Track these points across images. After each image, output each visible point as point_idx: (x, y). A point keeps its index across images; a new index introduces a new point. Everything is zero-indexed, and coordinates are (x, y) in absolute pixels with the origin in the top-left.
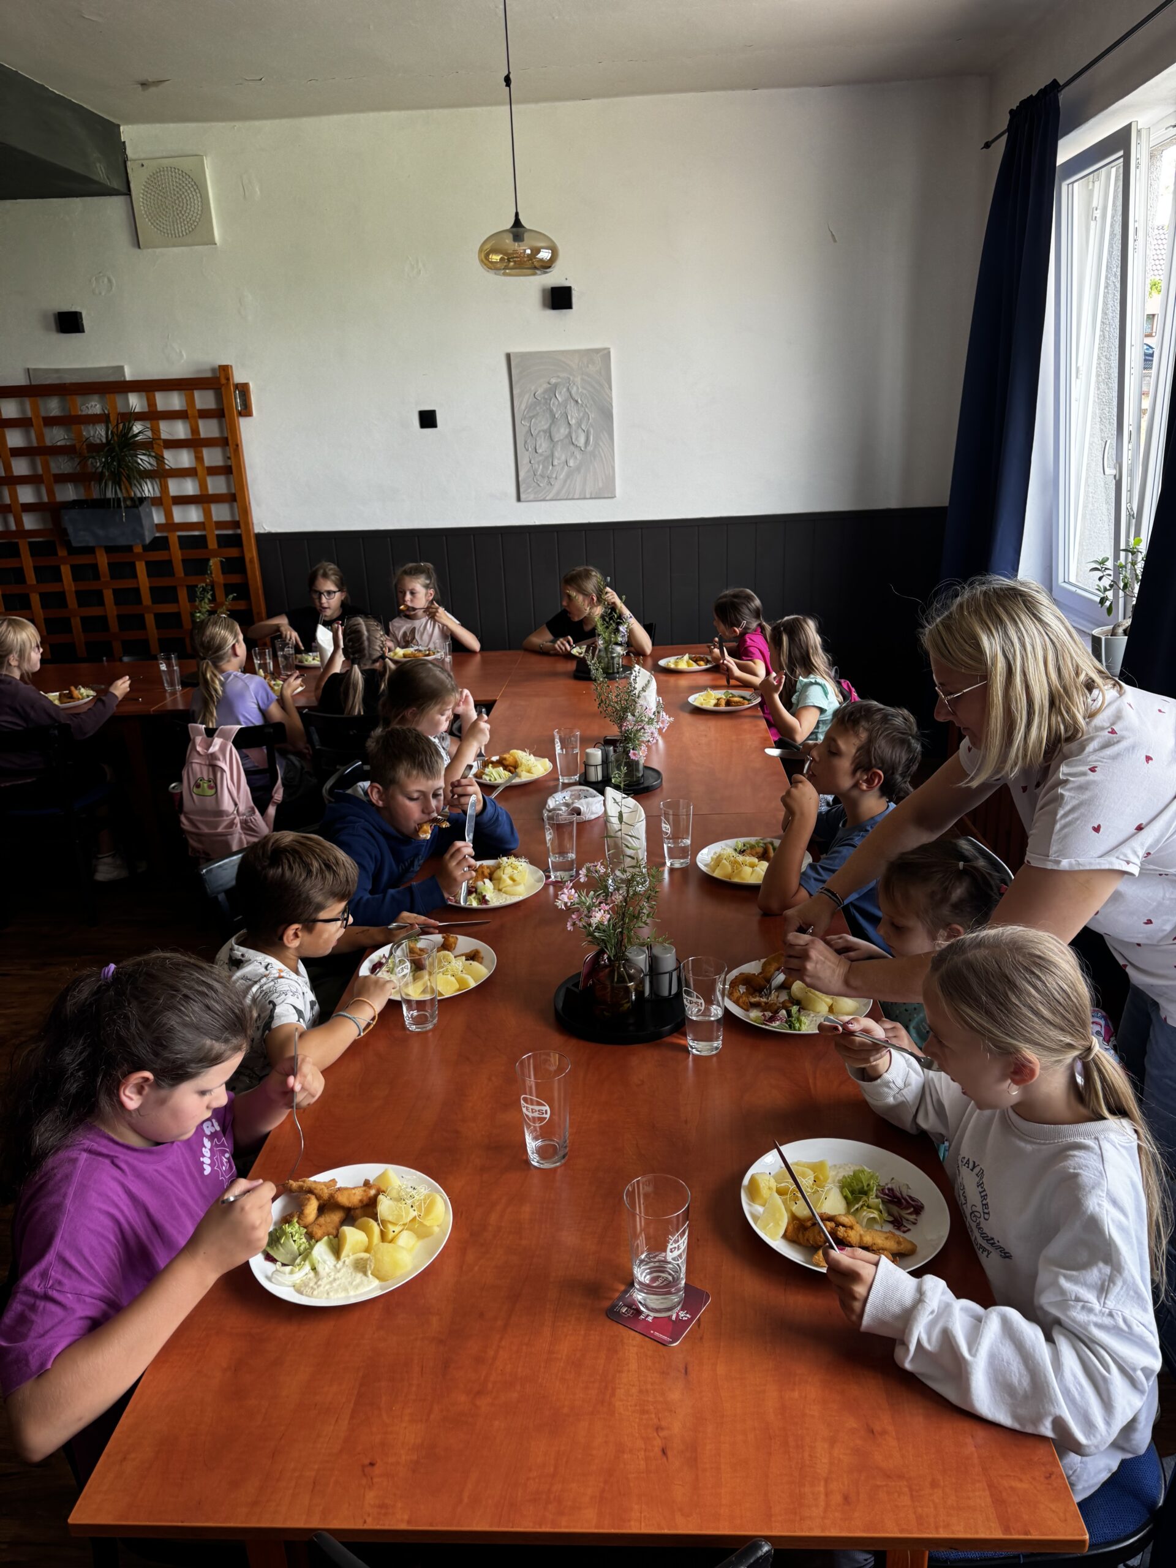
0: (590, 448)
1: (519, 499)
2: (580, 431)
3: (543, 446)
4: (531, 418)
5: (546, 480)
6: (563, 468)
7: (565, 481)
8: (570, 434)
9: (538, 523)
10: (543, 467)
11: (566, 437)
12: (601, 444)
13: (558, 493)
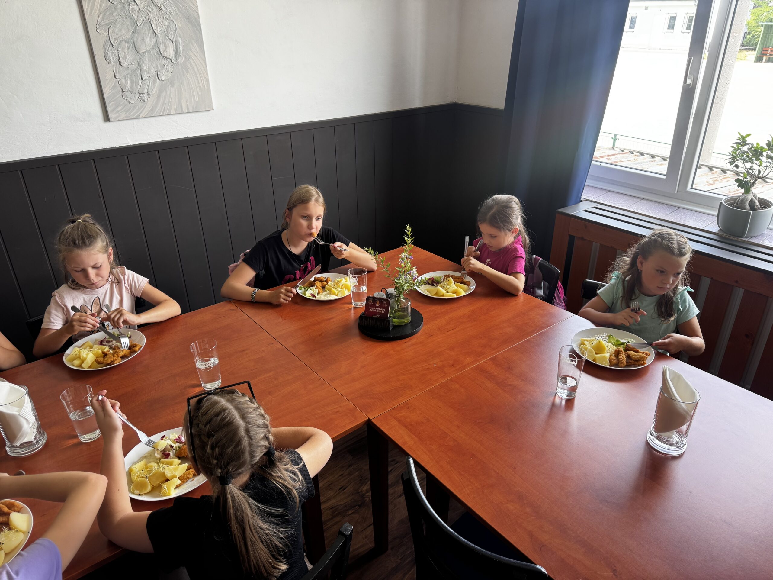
0: (181, 60)
1: (107, 118)
2: (168, 41)
3: (128, 58)
4: (109, 25)
5: (137, 96)
6: (154, 82)
7: (159, 97)
8: (157, 43)
9: (133, 143)
10: (132, 81)
11: (153, 48)
12: (192, 55)
13: (152, 109)
